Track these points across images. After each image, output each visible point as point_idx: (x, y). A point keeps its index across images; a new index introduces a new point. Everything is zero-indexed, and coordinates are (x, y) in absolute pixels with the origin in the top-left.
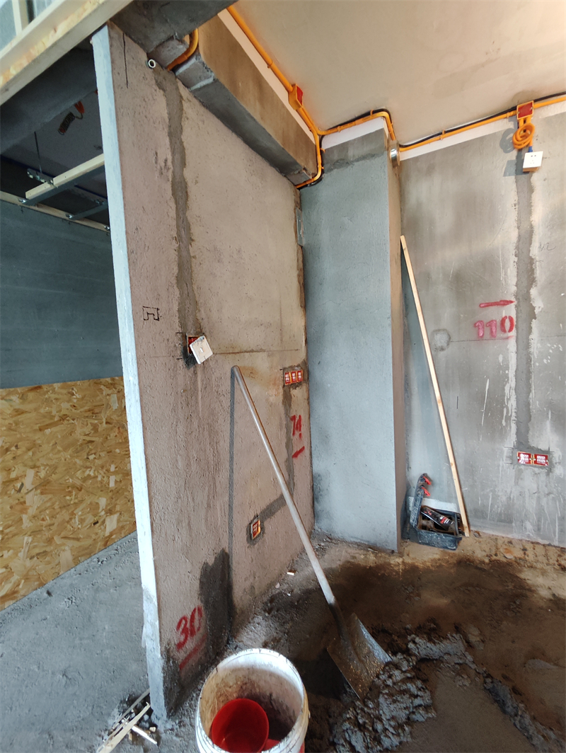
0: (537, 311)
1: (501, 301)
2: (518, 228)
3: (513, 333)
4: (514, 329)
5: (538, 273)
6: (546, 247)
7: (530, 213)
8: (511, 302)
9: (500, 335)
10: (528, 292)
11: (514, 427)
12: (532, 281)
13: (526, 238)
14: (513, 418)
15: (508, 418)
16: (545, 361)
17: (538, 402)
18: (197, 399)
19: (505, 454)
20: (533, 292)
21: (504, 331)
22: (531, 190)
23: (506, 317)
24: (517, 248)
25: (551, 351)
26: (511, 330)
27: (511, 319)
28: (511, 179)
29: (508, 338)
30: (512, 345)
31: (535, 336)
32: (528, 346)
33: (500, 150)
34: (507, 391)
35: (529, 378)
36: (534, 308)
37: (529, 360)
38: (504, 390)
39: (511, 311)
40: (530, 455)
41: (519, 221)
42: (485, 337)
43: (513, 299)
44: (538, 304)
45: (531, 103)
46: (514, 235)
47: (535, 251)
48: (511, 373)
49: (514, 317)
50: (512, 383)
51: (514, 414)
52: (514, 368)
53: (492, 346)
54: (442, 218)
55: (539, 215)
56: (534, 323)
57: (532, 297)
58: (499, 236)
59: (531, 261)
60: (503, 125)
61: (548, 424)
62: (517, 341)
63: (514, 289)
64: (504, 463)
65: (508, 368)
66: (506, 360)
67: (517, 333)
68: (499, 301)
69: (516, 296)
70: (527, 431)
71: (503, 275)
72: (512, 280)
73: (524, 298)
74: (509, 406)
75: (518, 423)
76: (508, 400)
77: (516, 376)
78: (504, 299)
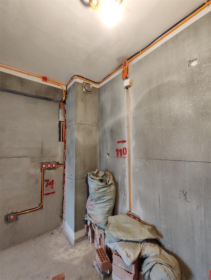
1: (123, 141)
5: (133, 129)
6: (134, 118)
8: (126, 141)
9: (123, 156)
16: (137, 170)
21: (124, 154)
25: (138, 165)
26: (126, 154)
27: (126, 149)
29: (125, 157)
34: (125, 182)
39: (126, 145)
42: (119, 156)
44: (133, 143)
45: (126, 61)
50: (127, 178)
53: (121, 160)
54: (108, 107)
58: (122, 113)
61: (138, 201)
66: (125, 167)
69: (127, 139)
71: (123, 129)
72: (126, 132)
74: (126, 189)
76: (126, 186)
78: (123, 140)
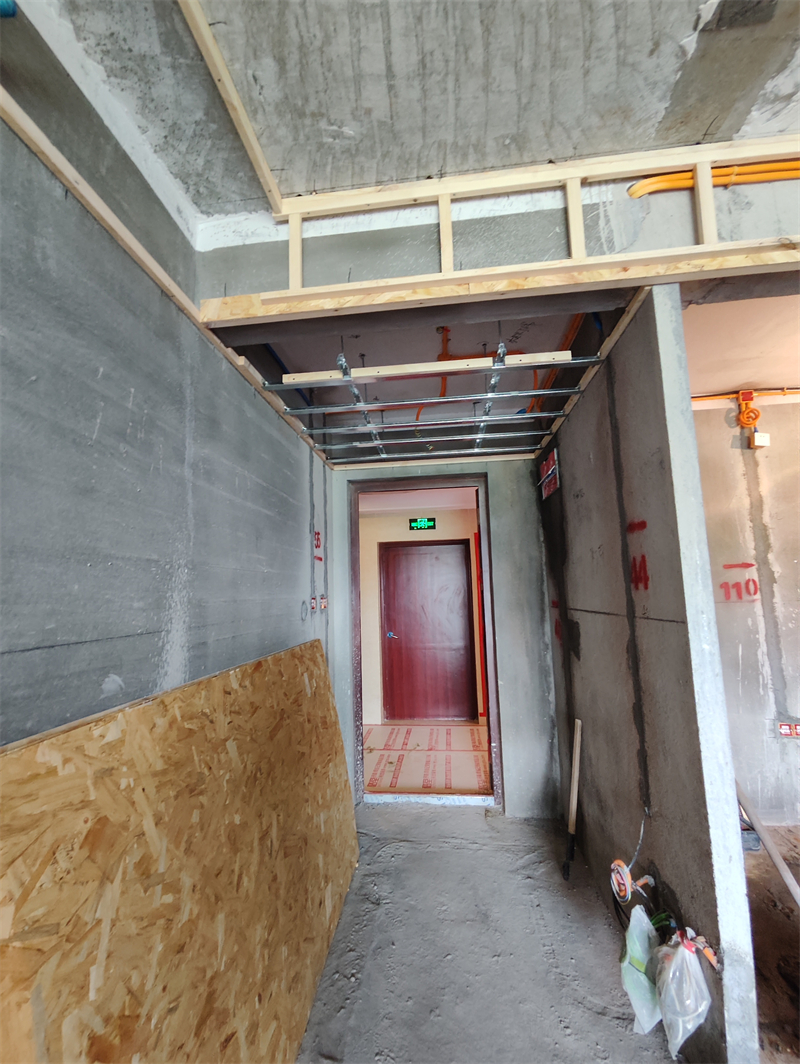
0: (776, 575)
1: (743, 564)
2: (750, 495)
3: (758, 596)
4: (759, 592)
5: (772, 539)
6: (776, 516)
7: (758, 484)
8: (752, 565)
9: (746, 597)
10: (766, 557)
11: (771, 695)
12: (768, 547)
13: (757, 506)
14: (770, 686)
15: (765, 686)
16: (790, 625)
17: (790, 668)
19: (767, 727)
20: (771, 557)
21: (750, 593)
22: (756, 464)
23: (749, 580)
24: (751, 514)
25: (794, 615)
26: (755, 593)
27: (754, 581)
28: (738, 451)
29: (754, 601)
30: (758, 608)
31: (777, 600)
32: (773, 610)
33: (726, 425)
34: (760, 657)
35: (778, 643)
36: (773, 573)
37: (776, 624)
38: (757, 655)
39: (752, 574)
40: (789, 726)
41: (749, 489)
42: (732, 599)
43: (754, 563)
44: (777, 569)
45: (753, 391)
46: (746, 502)
47: (766, 519)
48: (762, 637)
49: (757, 579)
50: (763, 648)
51: (770, 682)
52: (764, 633)
53: (739, 608)
55: (765, 488)
56: (776, 587)
57: (770, 561)
58: (734, 501)
59: (765, 528)
60: (726, 404)
62: (762, 604)
63: (753, 552)
64: (767, 737)
65: (757, 633)
66: (755, 623)
67: (762, 596)
68: (741, 563)
69: (756, 560)
70: (785, 699)
71: (741, 538)
72: (751, 544)
73: (763, 563)
74: (764, 672)
75: (775, 691)
76: (763, 665)
77: (767, 641)
78: (745, 562)
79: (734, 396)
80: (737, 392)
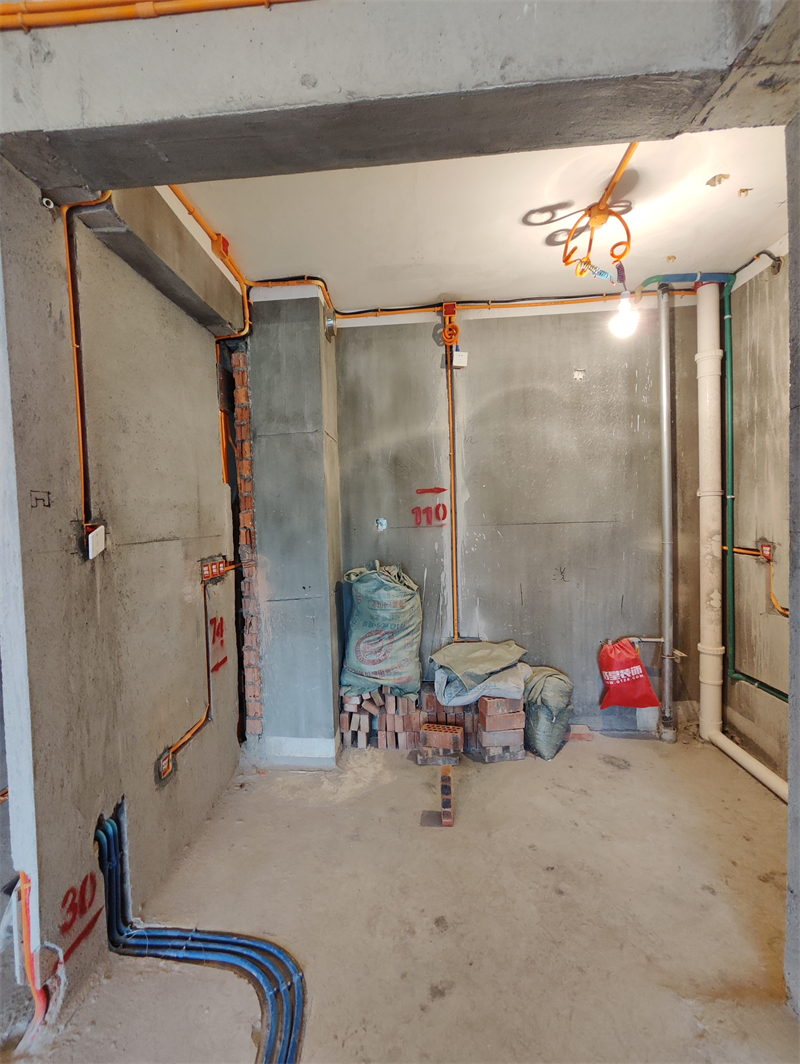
3: (447, 521)
4: (448, 516)
5: (465, 464)
6: (469, 440)
8: (445, 490)
9: (435, 522)
14: (448, 606)
15: (445, 606)
16: (473, 549)
17: (468, 590)
18: (95, 603)
21: (438, 517)
23: (440, 505)
25: (477, 539)
26: (444, 518)
27: (444, 506)
29: (442, 526)
30: (446, 532)
33: (433, 342)
34: (443, 579)
38: (440, 578)
39: (444, 498)
42: (422, 524)
43: (447, 487)
45: (455, 304)
48: (446, 561)
49: (447, 504)
50: (447, 571)
51: (449, 603)
53: (428, 533)
58: (432, 424)
60: (431, 318)
61: (477, 610)
65: (443, 556)
66: (441, 547)
68: (433, 488)
71: (436, 462)
72: (444, 469)
74: (446, 594)
78: (437, 487)
79: (439, 308)
80: (440, 305)
